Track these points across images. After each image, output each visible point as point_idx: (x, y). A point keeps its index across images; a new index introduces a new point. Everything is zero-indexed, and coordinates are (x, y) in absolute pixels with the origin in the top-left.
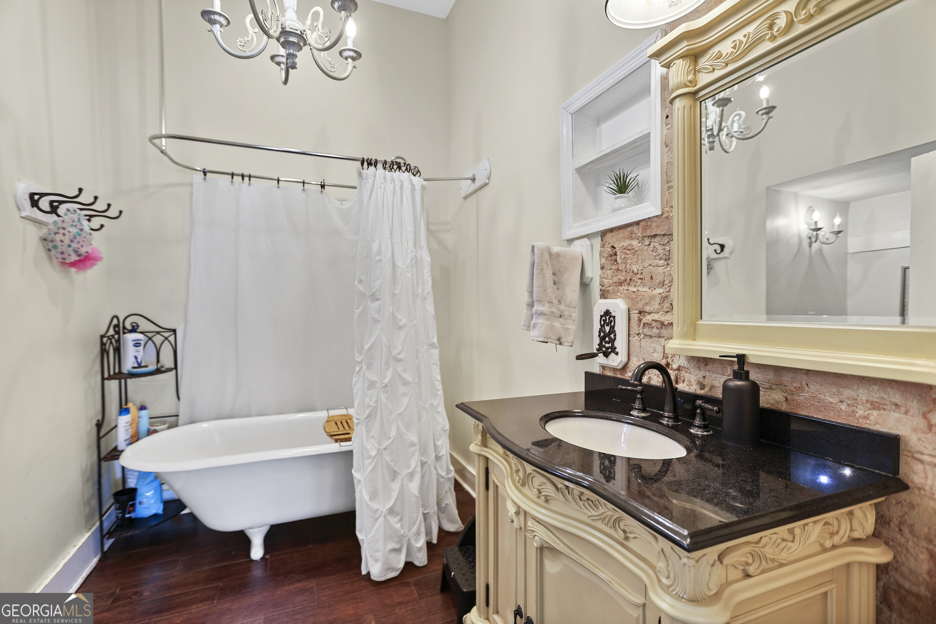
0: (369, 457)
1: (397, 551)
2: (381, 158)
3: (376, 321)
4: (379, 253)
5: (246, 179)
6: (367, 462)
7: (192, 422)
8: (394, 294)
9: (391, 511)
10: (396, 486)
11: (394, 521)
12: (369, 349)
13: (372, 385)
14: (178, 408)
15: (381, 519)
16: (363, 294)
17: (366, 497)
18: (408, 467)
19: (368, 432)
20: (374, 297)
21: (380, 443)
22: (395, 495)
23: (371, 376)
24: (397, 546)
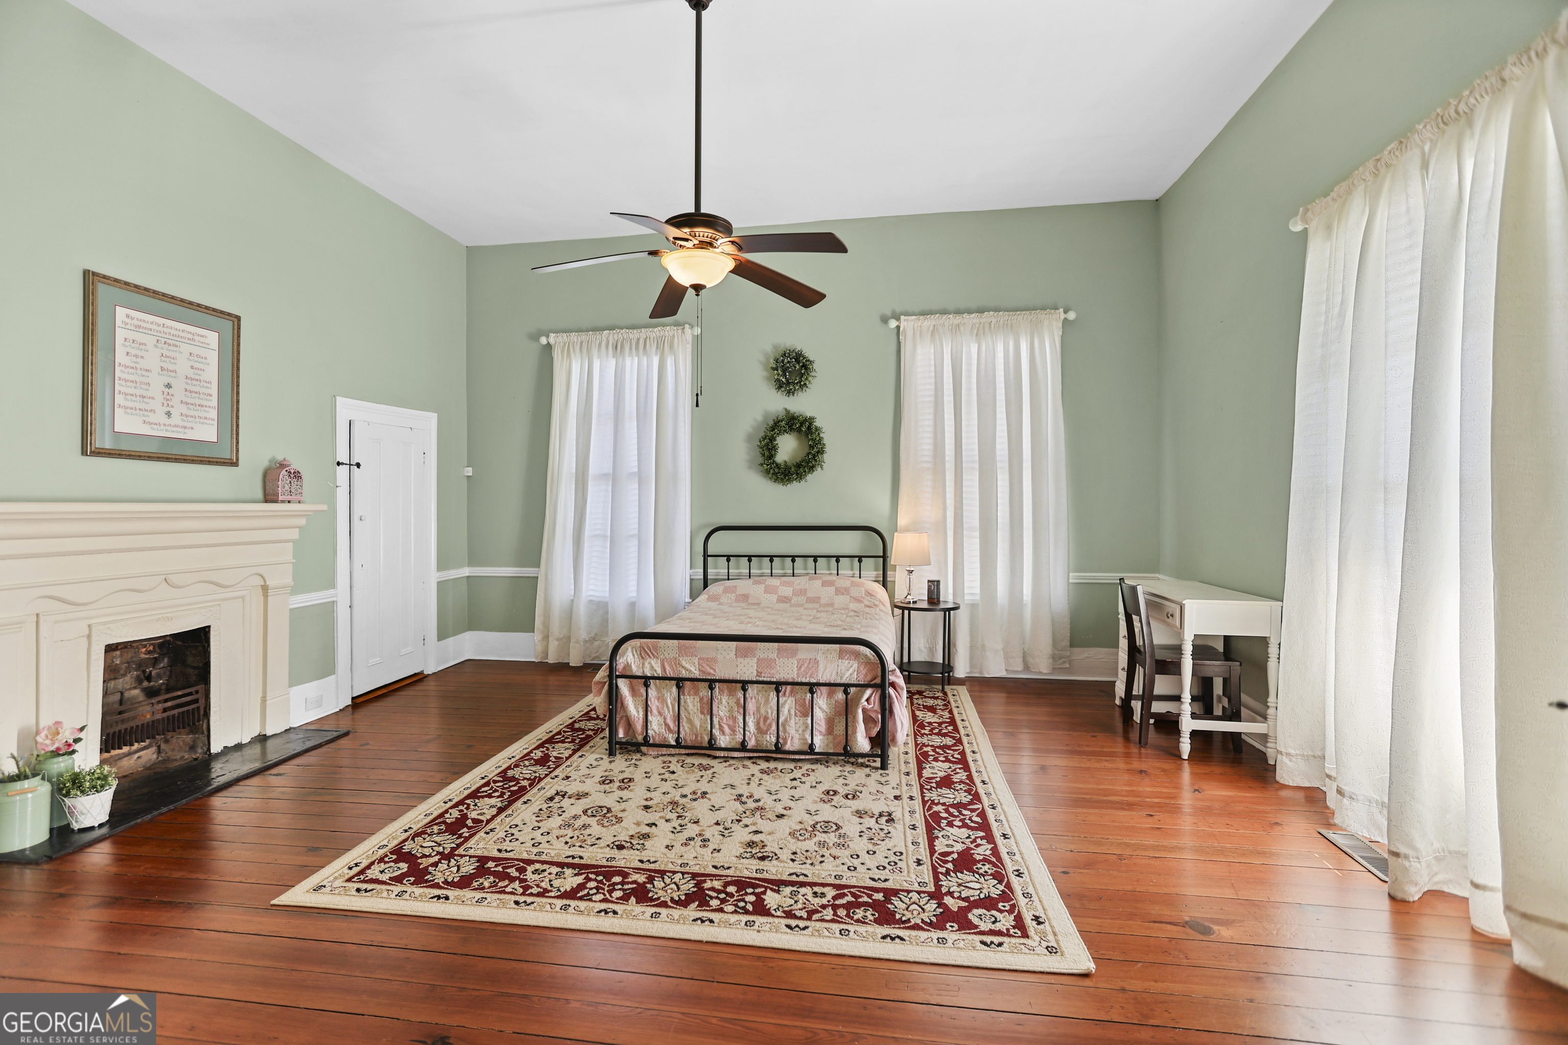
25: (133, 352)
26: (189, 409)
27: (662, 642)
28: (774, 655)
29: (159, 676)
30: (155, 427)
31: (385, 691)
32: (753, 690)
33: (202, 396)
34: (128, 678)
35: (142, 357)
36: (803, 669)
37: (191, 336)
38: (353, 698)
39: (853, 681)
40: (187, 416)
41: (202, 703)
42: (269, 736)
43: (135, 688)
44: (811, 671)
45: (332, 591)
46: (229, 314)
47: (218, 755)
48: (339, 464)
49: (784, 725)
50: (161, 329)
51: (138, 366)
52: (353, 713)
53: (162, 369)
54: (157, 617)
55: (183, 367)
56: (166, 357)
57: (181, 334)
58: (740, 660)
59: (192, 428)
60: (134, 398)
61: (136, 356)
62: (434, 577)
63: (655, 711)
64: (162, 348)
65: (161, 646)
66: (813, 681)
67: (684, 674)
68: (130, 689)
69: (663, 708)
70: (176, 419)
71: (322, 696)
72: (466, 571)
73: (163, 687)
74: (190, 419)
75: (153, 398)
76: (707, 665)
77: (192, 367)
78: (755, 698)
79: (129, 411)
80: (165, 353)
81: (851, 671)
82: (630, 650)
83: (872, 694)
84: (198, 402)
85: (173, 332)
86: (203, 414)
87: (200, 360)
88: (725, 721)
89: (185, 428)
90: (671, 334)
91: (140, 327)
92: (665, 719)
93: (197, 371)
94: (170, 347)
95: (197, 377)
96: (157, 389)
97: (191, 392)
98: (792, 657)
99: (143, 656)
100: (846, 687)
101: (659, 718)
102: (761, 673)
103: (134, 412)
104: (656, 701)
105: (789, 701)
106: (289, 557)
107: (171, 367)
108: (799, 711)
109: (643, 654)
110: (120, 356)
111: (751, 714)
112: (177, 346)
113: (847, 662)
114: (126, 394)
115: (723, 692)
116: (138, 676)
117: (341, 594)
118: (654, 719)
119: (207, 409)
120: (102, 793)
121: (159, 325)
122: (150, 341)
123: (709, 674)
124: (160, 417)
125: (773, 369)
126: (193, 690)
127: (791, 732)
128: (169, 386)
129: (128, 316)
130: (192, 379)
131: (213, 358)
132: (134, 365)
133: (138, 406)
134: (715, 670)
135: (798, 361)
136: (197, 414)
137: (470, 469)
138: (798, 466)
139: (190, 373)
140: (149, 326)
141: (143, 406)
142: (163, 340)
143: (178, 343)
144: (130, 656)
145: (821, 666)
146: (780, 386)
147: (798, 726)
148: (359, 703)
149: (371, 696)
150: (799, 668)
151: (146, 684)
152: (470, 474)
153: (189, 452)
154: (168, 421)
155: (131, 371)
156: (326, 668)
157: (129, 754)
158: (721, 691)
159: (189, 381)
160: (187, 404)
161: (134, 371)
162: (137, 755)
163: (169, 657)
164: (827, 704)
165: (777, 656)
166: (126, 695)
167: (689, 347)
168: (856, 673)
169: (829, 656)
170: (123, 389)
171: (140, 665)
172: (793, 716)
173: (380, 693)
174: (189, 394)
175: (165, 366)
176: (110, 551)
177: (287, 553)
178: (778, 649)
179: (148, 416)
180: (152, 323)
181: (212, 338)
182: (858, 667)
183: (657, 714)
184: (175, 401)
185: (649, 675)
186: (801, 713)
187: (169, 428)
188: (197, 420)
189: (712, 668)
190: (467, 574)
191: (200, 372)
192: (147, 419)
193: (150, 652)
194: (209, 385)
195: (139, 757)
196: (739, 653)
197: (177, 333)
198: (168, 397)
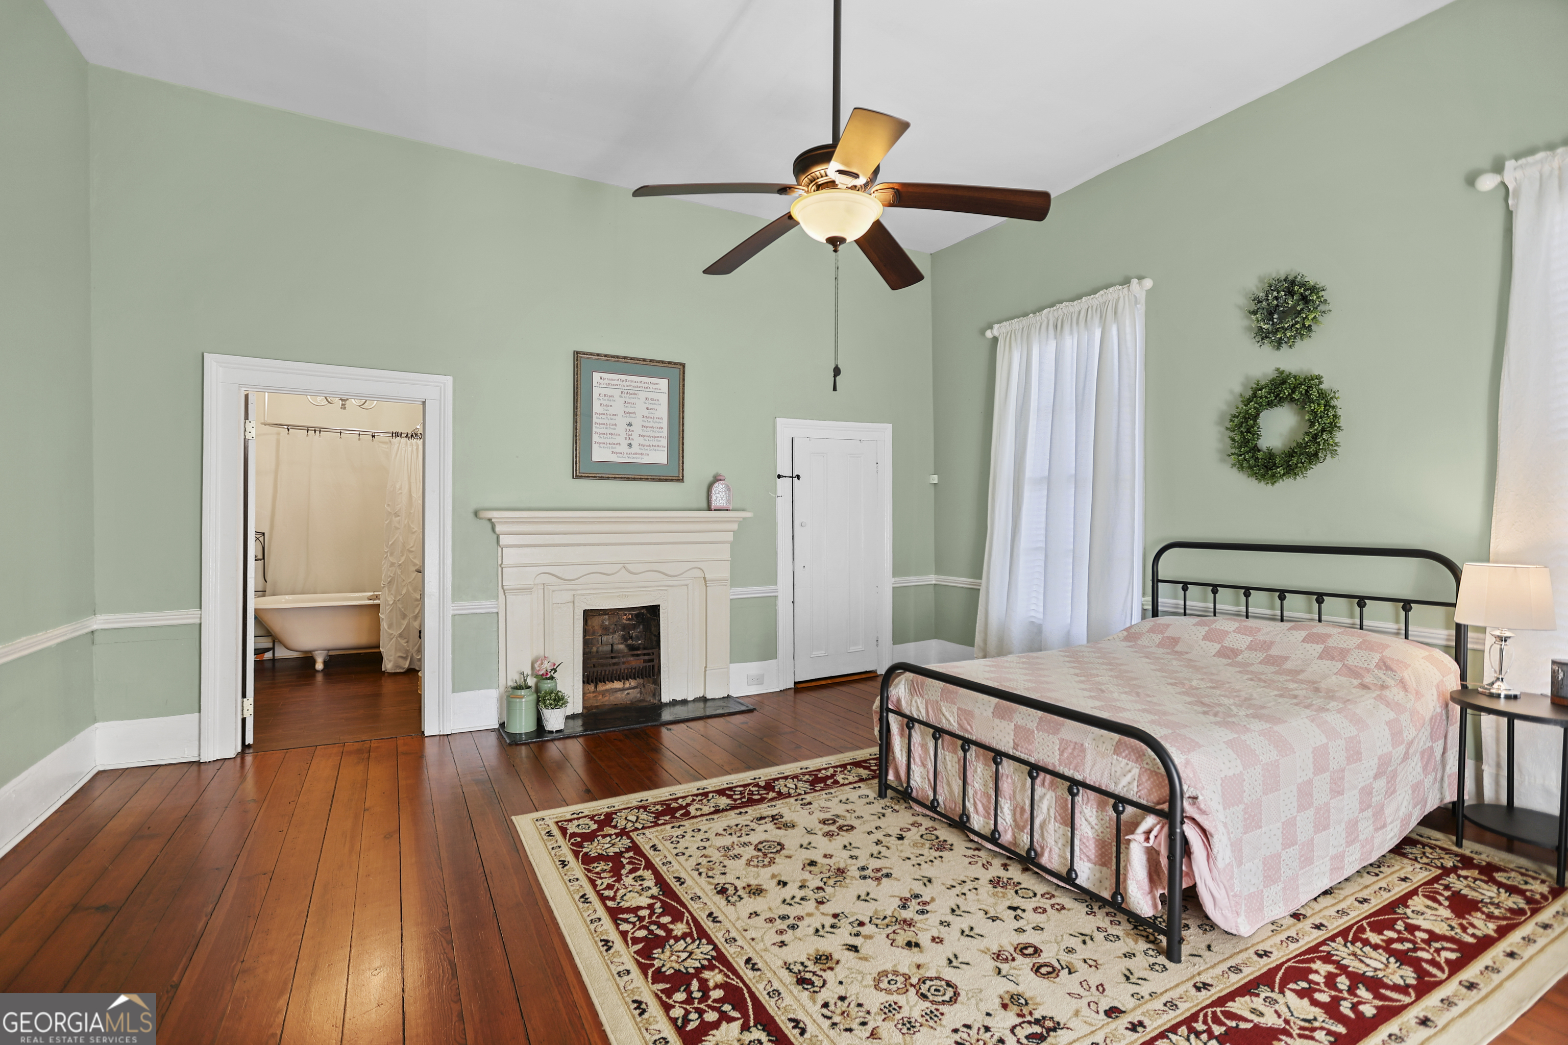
0: (389, 605)
1: (405, 658)
2: (404, 431)
3: (397, 528)
4: (400, 489)
5: (318, 433)
6: (387, 607)
7: (274, 595)
8: (410, 513)
9: (401, 635)
10: (405, 623)
11: (403, 642)
12: (392, 544)
13: (392, 564)
14: (265, 587)
15: (394, 639)
16: (390, 513)
17: (386, 627)
18: (414, 612)
19: (389, 591)
20: (397, 515)
21: (395, 597)
22: (403, 627)
23: (392, 559)
24: (404, 656)
25: (605, 403)
26: (645, 440)
27: (929, 681)
28: (1033, 726)
29: (638, 638)
30: (620, 455)
31: (829, 681)
32: (1009, 766)
33: (655, 429)
34: (616, 636)
35: (611, 406)
36: (1066, 755)
37: (646, 385)
38: (795, 683)
39: (1132, 795)
40: (644, 446)
41: (656, 661)
42: (709, 699)
43: (622, 643)
44: (1075, 762)
45: (773, 587)
46: (675, 363)
47: (666, 704)
48: (779, 477)
49: (1042, 827)
50: (624, 383)
51: (608, 413)
52: (795, 698)
53: (625, 413)
54: (618, 594)
55: (640, 409)
56: (628, 403)
57: (639, 385)
58: (997, 721)
59: (648, 454)
60: (605, 436)
61: (607, 406)
62: (888, 582)
63: (917, 760)
64: (625, 397)
65: (637, 616)
66: (1078, 777)
67: (944, 725)
68: (619, 644)
69: (926, 760)
70: (635, 449)
71: (763, 675)
72: (932, 579)
73: (641, 646)
74: (646, 448)
75: (619, 435)
76: (965, 719)
77: (647, 408)
78: (1011, 777)
79: (602, 445)
80: (627, 400)
81: (1129, 777)
82: (903, 682)
83: (1155, 826)
84: (652, 434)
85: (633, 384)
86: (656, 443)
87: (653, 402)
88: (978, 797)
89: (642, 454)
90: (1116, 296)
91: (609, 384)
92: (928, 772)
93: (651, 411)
94: (631, 396)
95: (652, 416)
96: (621, 428)
97: (647, 427)
98: (1054, 734)
99: (625, 621)
100: (1120, 801)
101: (922, 769)
102: (1018, 746)
103: (605, 446)
104: (920, 748)
105: (1048, 797)
106: (727, 555)
107: (632, 410)
108: (1059, 815)
109: (913, 690)
110: (596, 408)
111: (1007, 797)
112: (636, 394)
113: (1125, 761)
114: (600, 434)
115: (979, 758)
116: (623, 636)
117: (783, 588)
118: (917, 769)
119: (659, 439)
120: (555, 710)
121: (623, 381)
122: (617, 393)
123: (966, 730)
124: (624, 448)
125: (1255, 313)
126: (650, 651)
127: (1049, 840)
128: (630, 425)
129: (601, 378)
130: (647, 418)
131: (664, 399)
132: (605, 412)
133: (608, 441)
134: (972, 727)
135: (1290, 293)
136: (651, 443)
137: (936, 476)
138: (1291, 454)
139: (646, 413)
140: (616, 382)
141: (611, 441)
142: (626, 391)
143: (636, 392)
144: (615, 620)
145: (1089, 757)
146: (1263, 335)
147: (1057, 835)
148: (801, 687)
149: (814, 684)
150: (1062, 753)
151: (630, 642)
152: (936, 482)
153: (644, 472)
154: (629, 451)
155: (603, 417)
156: (768, 651)
157: (623, 690)
158: (977, 756)
159: (645, 419)
160: (644, 436)
161: (605, 416)
162: (626, 692)
163: (643, 625)
164: (1097, 817)
165: (1037, 727)
166: (615, 647)
167: (1141, 308)
168: (1135, 783)
169: (1100, 746)
170: (598, 431)
171: (624, 628)
172: (1053, 820)
173: (823, 682)
174: (645, 429)
175: (627, 410)
176: (585, 545)
177: (725, 552)
178: (1041, 718)
179: (615, 448)
180: (618, 380)
181: (663, 384)
182: (1139, 776)
183: (920, 763)
184: (635, 436)
185: (916, 716)
186: (1062, 818)
187: (630, 456)
188: (652, 448)
189: (969, 725)
190: (934, 582)
191: (653, 411)
192: (614, 450)
193: (629, 619)
194: (661, 421)
195: (628, 694)
196: (999, 714)
197: (636, 384)
198: (630, 433)
